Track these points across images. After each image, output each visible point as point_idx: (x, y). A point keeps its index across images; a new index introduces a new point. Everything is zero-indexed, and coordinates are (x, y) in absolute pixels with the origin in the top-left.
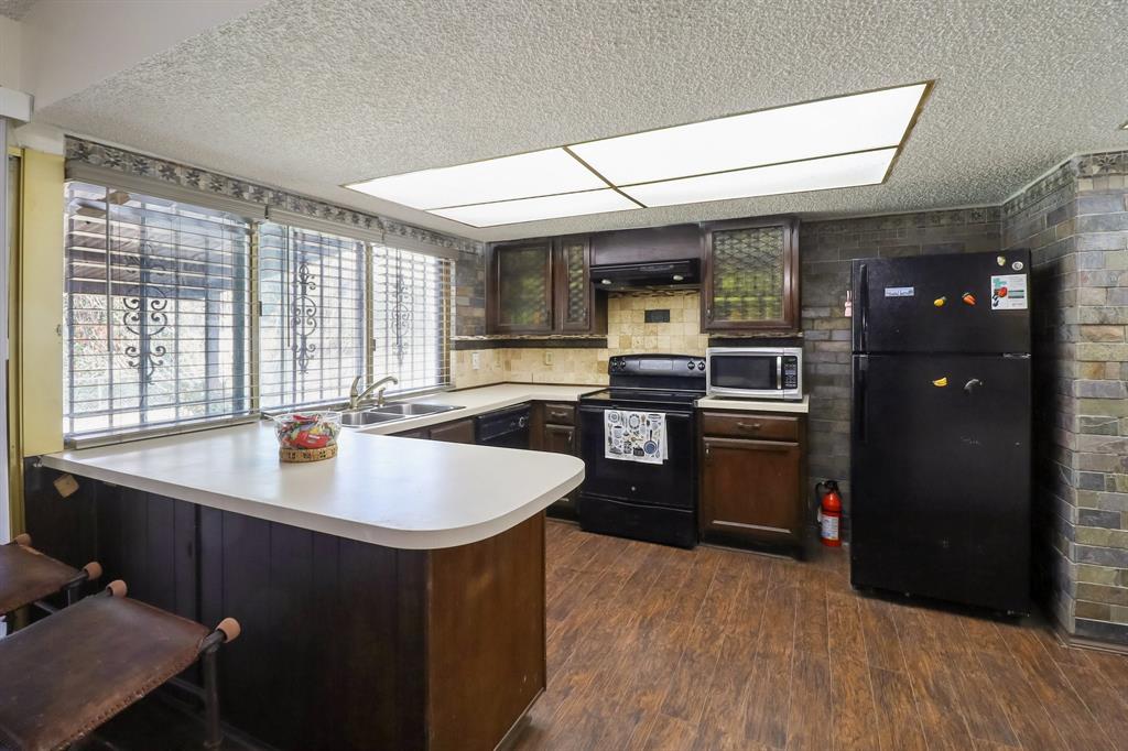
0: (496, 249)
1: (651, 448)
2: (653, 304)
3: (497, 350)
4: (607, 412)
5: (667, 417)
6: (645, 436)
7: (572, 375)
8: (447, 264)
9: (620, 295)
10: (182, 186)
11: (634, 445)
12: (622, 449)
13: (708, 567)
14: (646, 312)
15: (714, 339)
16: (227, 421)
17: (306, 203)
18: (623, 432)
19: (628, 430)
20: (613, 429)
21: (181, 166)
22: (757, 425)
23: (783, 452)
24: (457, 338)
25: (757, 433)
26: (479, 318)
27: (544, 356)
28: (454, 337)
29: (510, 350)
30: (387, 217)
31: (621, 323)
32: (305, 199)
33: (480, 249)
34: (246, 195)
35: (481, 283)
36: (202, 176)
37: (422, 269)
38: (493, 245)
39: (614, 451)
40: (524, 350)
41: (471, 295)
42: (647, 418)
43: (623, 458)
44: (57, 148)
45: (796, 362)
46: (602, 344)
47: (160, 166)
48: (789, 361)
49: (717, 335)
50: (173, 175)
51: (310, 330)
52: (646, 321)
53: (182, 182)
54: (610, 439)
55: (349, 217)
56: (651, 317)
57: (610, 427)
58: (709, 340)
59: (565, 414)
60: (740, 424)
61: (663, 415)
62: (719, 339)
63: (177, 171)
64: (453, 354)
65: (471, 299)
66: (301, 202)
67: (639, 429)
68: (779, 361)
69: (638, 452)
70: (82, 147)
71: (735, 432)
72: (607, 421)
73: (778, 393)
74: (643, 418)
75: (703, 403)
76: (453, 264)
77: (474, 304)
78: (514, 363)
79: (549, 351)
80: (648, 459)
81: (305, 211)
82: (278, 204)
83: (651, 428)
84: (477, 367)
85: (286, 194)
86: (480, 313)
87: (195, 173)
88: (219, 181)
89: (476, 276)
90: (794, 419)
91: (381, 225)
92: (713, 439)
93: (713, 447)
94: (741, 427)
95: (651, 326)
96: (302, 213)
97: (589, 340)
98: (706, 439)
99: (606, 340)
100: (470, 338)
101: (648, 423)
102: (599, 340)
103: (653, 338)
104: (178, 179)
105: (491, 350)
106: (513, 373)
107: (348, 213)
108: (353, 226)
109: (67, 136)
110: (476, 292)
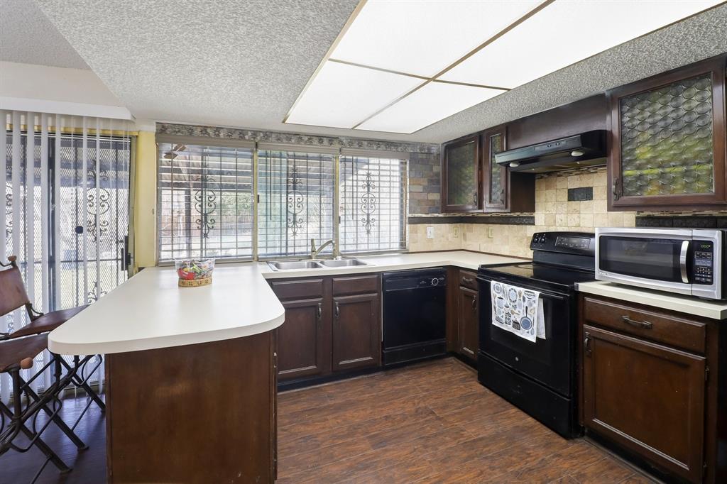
0: (446, 147)
1: (527, 324)
2: (575, 182)
3: (453, 225)
4: (493, 283)
5: (541, 296)
6: (521, 311)
7: (507, 247)
8: (406, 163)
9: (546, 176)
10: (212, 138)
11: (513, 318)
12: (504, 319)
13: (566, 466)
14: (569, 190)
15: (643, 218)
16: (233, 259)
17: (284, 136)
18: (504, 304)
19: (508, 302)
20: (496, 299)
21: (210, 127)
22: (646, 323)
23: (684, 365)
24: (410, 215)
25: (647, 333)
26: (433, 201)
27: (488, 230)
28: (409, 215)
29: (466, 225)
30: (345, 137)
31: (546, 201)
32: (284, 134)
33: (434, 150)
34: (247, 137)
35: (437, 175)
36: (222, 130)
37: (389, 169)
38: (445, 145)
39: (498, 319)
40: (474, 225)
41: (426, 184)
42: (523, 294)
43: (505, 327)
44: (154, 129)
45: (711, 250)
46: (531, 221)
47: (199, 130)
48: (700, 248)
49: (646, 214)
50: (206, 132)
51: (299, 211)
52: (569, 200)
53: (211, 135)
54: (495, 308)
55: (316, 141)
56: (573, 195)
57: (495, 297)
58: (637, 218)
59: (471, 280)
60: (626, 318)
61: (538, 293)
62: (648, 217)
63: (209, 130)
64: (408, 226)
65: (424, 188)
66: (282, 136)
67: (516, 303)
68: (685, 246)
69: (516, 325)
70: (163, 127)
71: (620, 326)
72: (493, 292)
73: (684, 287)
74: (520, 294)
75: (584, 287)
76: (408, 162)
77: (428, 190)
78: (468, 234)
79: (492, 227)
80: (522, 334)
81: (284, 141)
82: (266, 139)
83: (526, 304)
84: (432, 237)
85: (272, 132)
86: (436, 197)
87: (218, 129)
88: (231, 131)
89: (432, 170)
90: (700, 325)
91: (341, 142)
92: (594, 329)
93: (593, 338)
94: (626, 321)
95: (575, 204)
96: (282, 142)
97: (520, 217)
98: (586, 326)
99: (534, 217)
100: (424, 216)
101: (524, 300)
102: (528, 217)
103: (575, 216)
104: (209, 134)
105: (447, 225)
106: (468, 243)
107: (315, 138)
108: (320, 147)
109: (157, 123)
110: (431, 181)
